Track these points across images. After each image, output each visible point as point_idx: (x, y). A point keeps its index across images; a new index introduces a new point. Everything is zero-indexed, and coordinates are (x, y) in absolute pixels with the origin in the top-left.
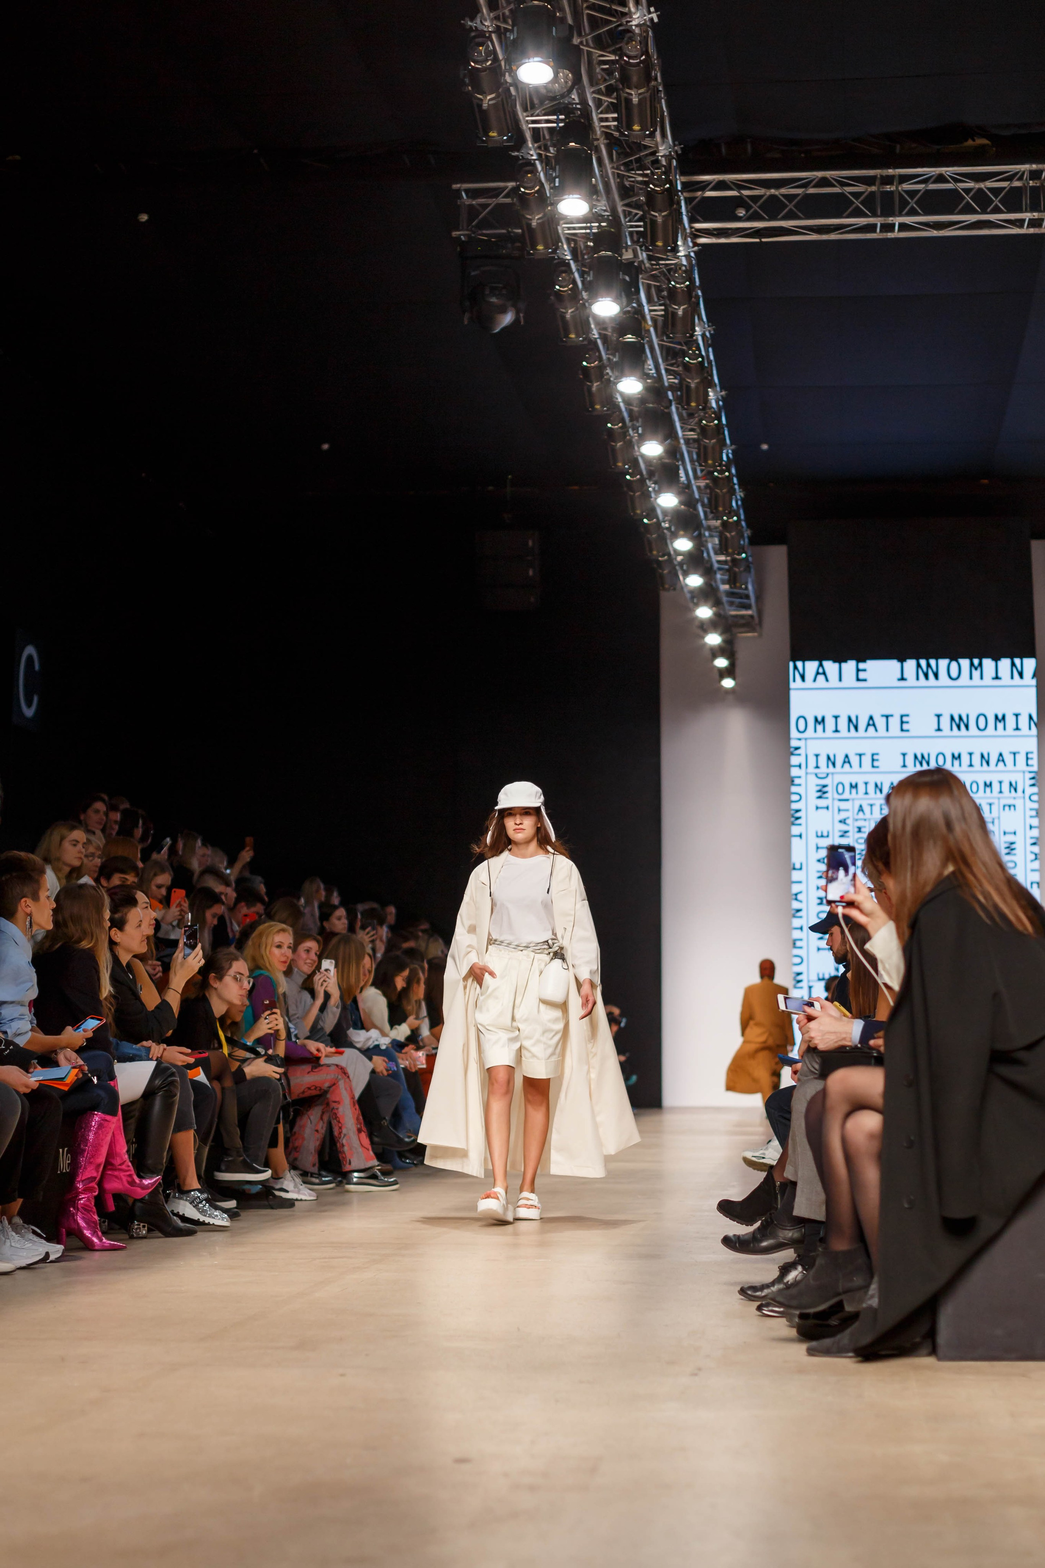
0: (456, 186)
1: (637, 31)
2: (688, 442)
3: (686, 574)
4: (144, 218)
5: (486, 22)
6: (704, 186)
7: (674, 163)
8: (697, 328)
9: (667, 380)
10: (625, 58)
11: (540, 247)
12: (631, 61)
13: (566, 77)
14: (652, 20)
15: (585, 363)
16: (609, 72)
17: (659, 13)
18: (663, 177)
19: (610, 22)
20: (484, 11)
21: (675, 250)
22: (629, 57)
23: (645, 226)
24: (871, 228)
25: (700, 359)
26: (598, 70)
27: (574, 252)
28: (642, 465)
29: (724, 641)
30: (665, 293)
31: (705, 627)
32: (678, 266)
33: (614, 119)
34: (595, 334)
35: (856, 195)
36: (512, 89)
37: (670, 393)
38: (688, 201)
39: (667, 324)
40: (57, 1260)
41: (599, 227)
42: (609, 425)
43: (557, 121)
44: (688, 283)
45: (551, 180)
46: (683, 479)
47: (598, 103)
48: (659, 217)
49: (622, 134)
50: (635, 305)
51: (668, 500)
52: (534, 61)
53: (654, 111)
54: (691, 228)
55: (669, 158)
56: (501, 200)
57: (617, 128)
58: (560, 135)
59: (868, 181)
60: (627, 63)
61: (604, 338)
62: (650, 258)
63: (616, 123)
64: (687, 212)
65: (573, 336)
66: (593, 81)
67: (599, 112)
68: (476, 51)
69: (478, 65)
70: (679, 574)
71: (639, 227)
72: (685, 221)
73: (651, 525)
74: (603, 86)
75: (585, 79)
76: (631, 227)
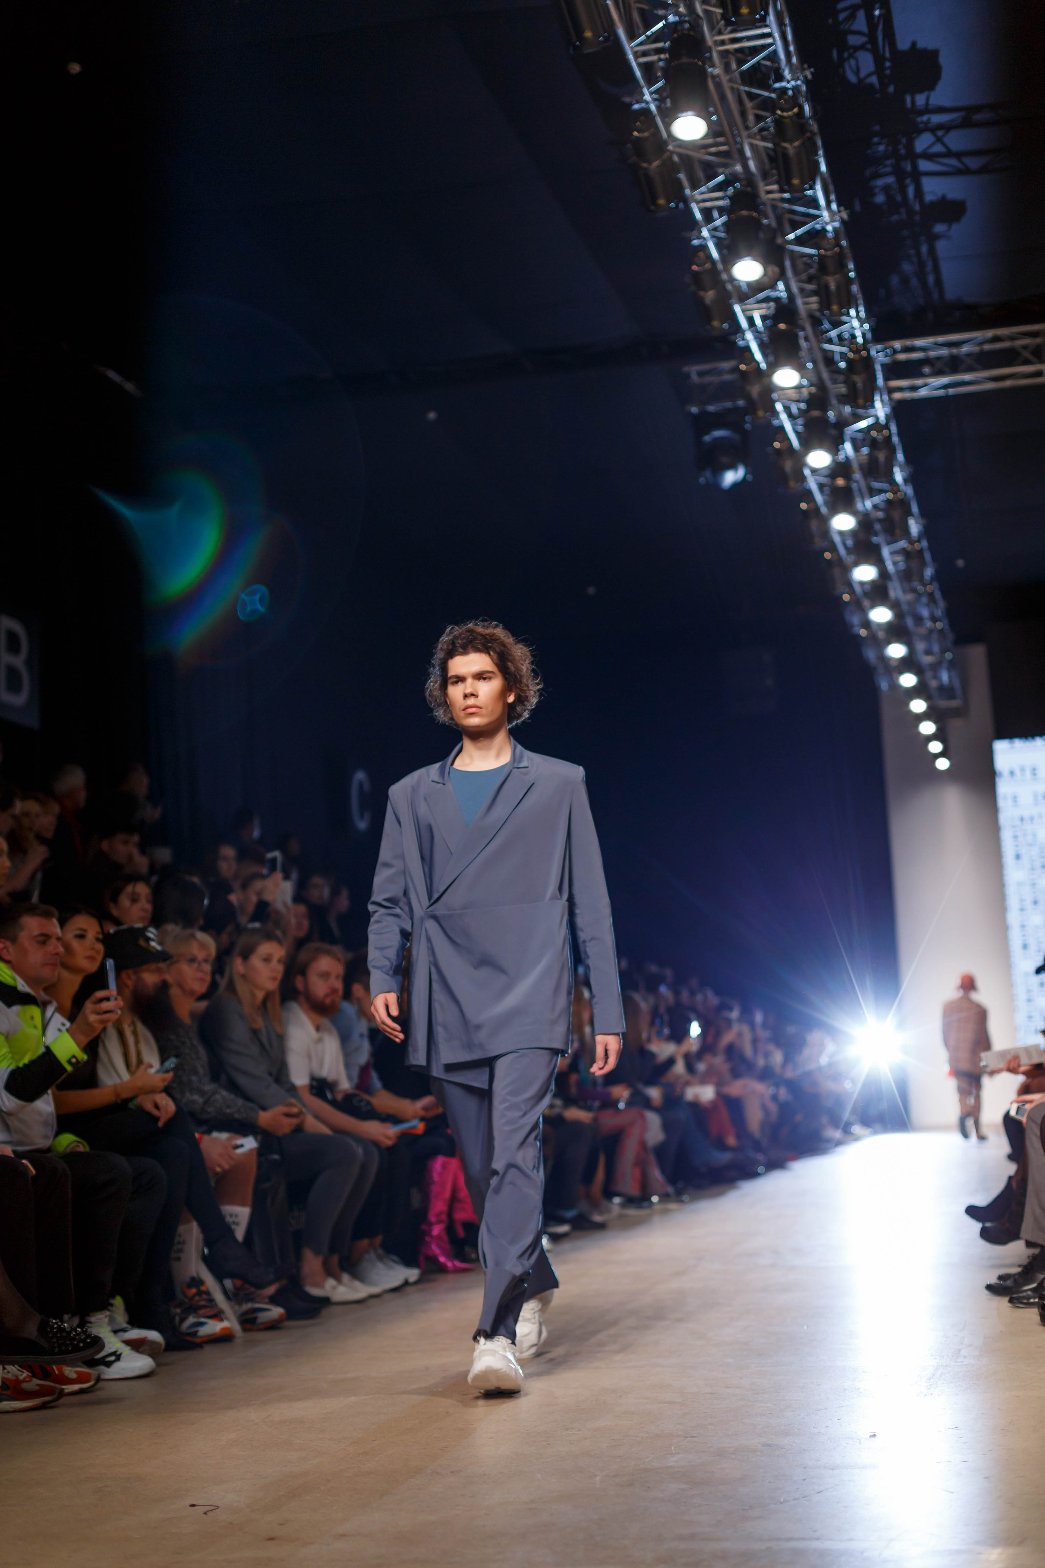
0: (686, 369)
2: (896, 566)
3: (901, 674)
4: (432, 415)
5: (704, 232)
6: (897, 351)
7: (869, 336)
8: (897, 472)
10: (822, 252)
11: (761, 413)
13: (773, 272)
15: (803, 506)
16: (809, 264)
17: (848, 211)
18: (860, 346)
19: (804, 224)
20: (701, 222)
22: (825, 250)
23: (849, 389)
24: (1039, 374)
25: (901, 495)
26: (800, 263)
28: (857, 587)
29: (938, 729)
31: (920, 718)
33: (816, 303)
34: (810, 479)
35: (1025, 347)
36: (729, 287)
37: (878, 527)
38: (884, 365)
39: (870, 466)
40: (416, 1283)
41: (810, 393)
42: (828, 555)
43: (769, 308)
44: (886, 434)
45: (766, 359)
46: (892, 594)
47: (802, 290)
48: (858, 380)
51: (881, 615)
52: (747, 260)
53: (849, 294)
54: (886, 384)
57: (820, 310)
58: (769, 321)
59: (1034, 335)
60: (825, 256)
63: (815, 306)
64: (883, 371)
65: (793, 486)
66: (796, 273)
67: (803, 297)
68: (698, 256)
69: (699, 268)
70: (895, 675)
71: (843, 389)
72: (880, 381)
73: (867, 635)
74: (804, 276)
75: (789, 273)
76: (836, 390)
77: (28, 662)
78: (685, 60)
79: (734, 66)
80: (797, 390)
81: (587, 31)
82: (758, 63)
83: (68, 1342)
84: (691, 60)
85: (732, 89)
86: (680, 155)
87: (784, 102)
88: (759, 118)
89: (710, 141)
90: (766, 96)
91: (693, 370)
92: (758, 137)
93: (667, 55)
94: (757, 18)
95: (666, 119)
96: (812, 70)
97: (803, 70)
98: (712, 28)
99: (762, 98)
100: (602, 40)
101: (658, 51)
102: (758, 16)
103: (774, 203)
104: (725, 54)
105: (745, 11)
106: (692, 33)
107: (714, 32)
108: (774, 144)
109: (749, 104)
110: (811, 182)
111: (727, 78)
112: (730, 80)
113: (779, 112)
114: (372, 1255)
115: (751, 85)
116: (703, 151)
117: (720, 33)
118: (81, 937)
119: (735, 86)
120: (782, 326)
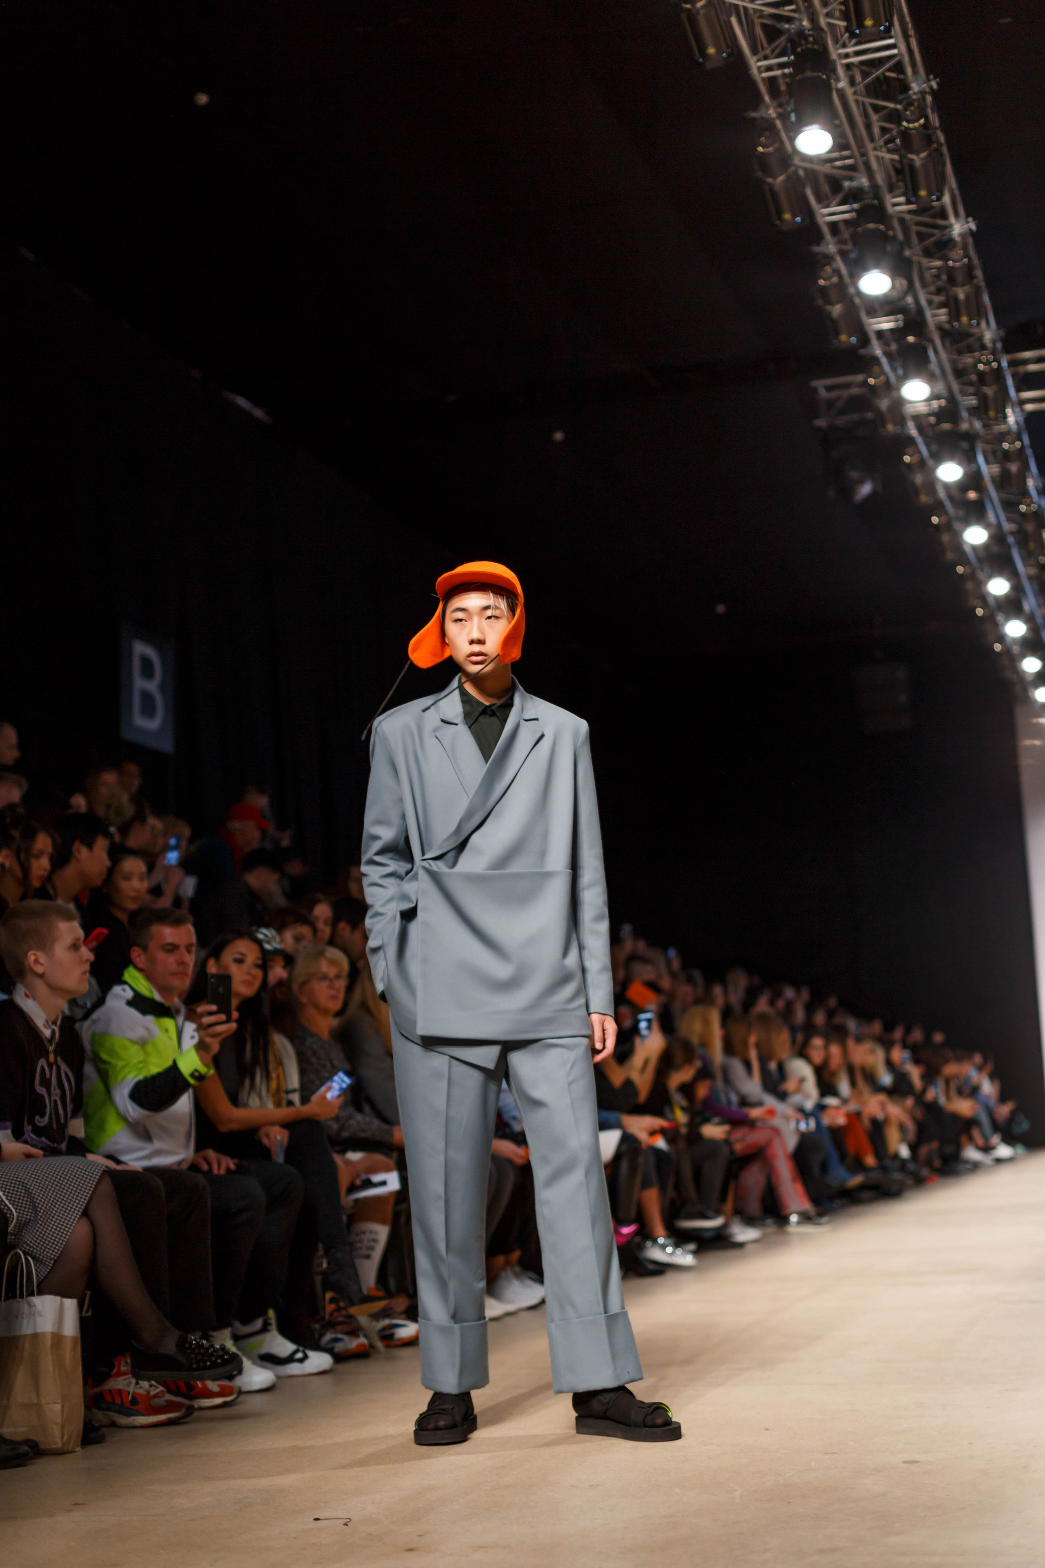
0: (813, 384)
1: (958, 239)
2: (1030, 578)
3: (1036, 687)
4: (556, 434)
5: (831, 247)
6: (1026, 362)
7: (999, 345)
8: (1030, 483)
9: (1007, 526)
10: (950, 263)
11: (890, 427)
12: (957, 264)
13: (901, 285)
14: (970, 230)
15: (935, 520)
16: (937, 277)
17: (976, 221)
18: (991, 357)
19: (932, 235)
20: (828, 236)
21: (1005, 417)
22: (954, 261)
23: (979, 400)
25: (1034, 508)
26: (928, 275)
27: (920, 429)
28: (991, 601)
30: (999, 454)
32: (1009, 432)
33: (945, 315)
34: (942, 494)
36: (857, 301)
37: (1011, 539)
38: (1014, 376)
39: (1003, 481)
41: (940, 406)
42: (960, 569)
44: (1018, 444)
45: (894, 369)
46: (1026, 607)
47: (930, 302)
48: (989, 391)
49: (953, 326)
50: (973, 466)
51: (1015, 629)
52: (874, 273)
53: (980, 306)
54: (1018, 396)
55: (994, 342)
56: (855, 391)
57: (950, 322)
58: (898, 334)
60: (953, 268)
61: (951, 497)
62: (985, 426)
63: (944, 318)
64: (1014, 383)
65: (924, 499)
66: (924, 285)
67: (931, 309)
68: (826, 271)
69: (827, 282)
70: (1031, 690)
71: (973, 401)
72: (1012, 392)
73: (1001, 650)
74: (932, 288)
75: (917, 284)
76: (966, 402)
77: (162, 687)
78: (809, 74)
79: (858, 78)
80: (927, 403)
81: (709, 48)
82: (883, 73)
83: (206, 1358)
84: (815, 74)
85: (857, 101)
86: (805, 170)
87: (909, 114)
88: (884, 130)
89: (835, 155)
90: (892, 109)
91: (820, 385)
92: (884, 150)
93: (791, 69)
94: (881, 30)
95: (791, 134)
96: (938, 80)
97: (929, 80)
98: (836, 41)
99: (888, 109)
100: (726, 56)
101: (781, 66)
102: (882, 28)
103: (901, 215)
104: (848, 67)
105: (869, 22)
106: (816, 47)
107: (838, 45)
108: (901, 156)
109: (874, 117)
110: (939, 193)
111: (852, 90)
112: (855, 93)
113: (905, 124)
114: (509, 1272)
115: (876, 97)
116: (829, 164)
117: (844, 46)
118: (240, 961)
119: (860, 98)
120: (911, 339)
